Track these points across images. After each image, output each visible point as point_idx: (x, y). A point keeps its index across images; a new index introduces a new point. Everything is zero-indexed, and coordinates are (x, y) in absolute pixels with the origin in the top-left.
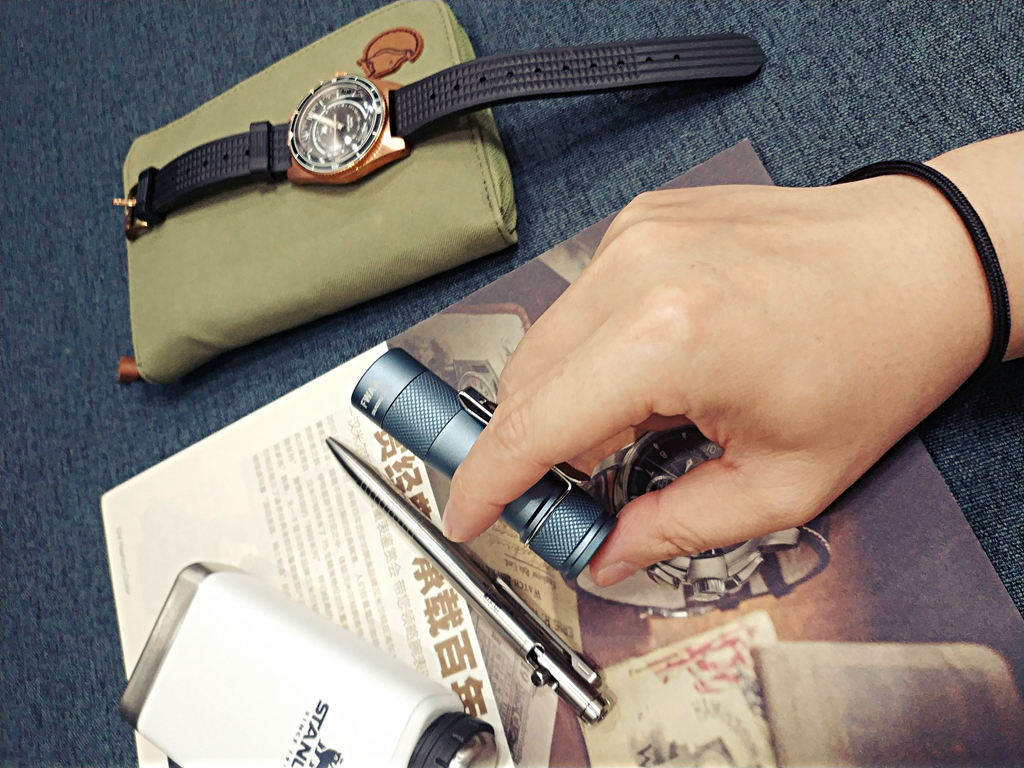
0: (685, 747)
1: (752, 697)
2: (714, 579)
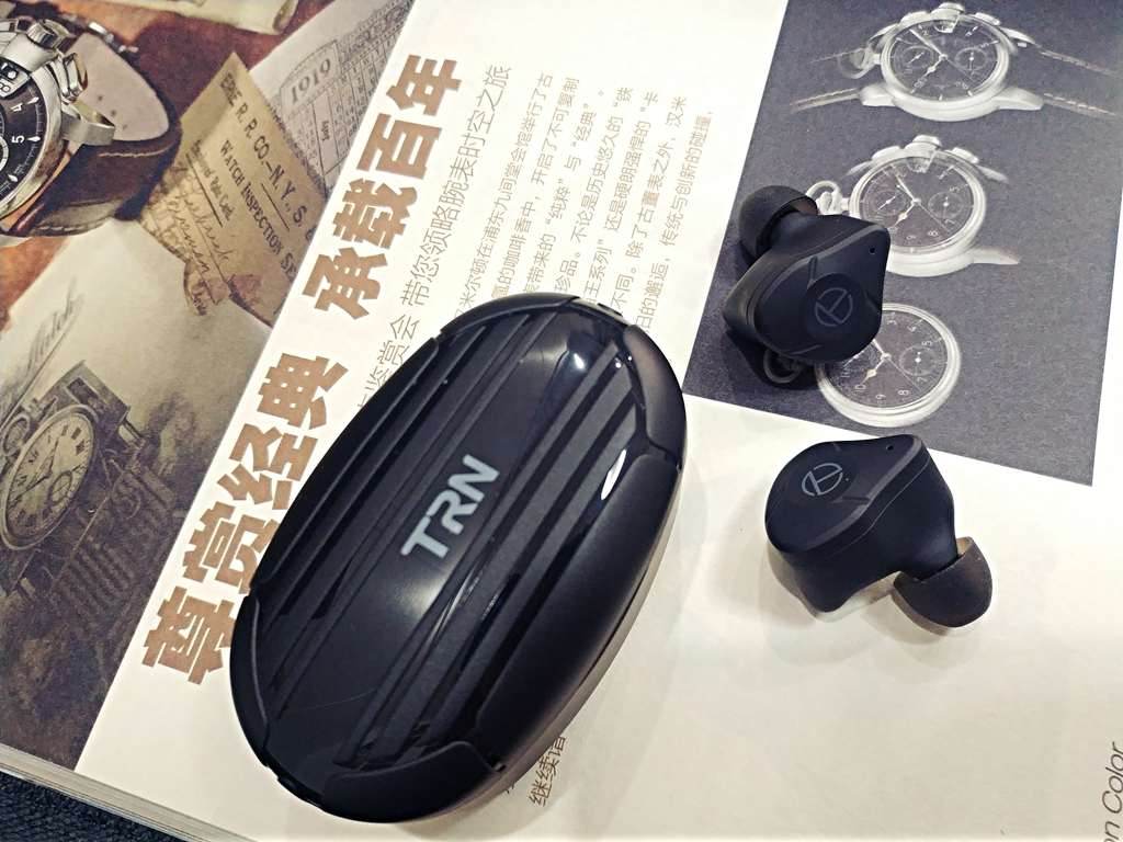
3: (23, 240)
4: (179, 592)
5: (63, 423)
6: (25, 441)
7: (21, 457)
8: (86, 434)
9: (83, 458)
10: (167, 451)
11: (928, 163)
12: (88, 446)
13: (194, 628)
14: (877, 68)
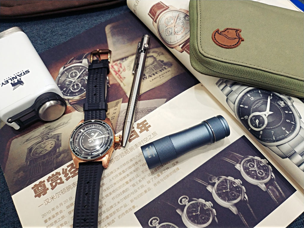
1: (124, 60)
3: (70, 106)
4: (44, 181)
5: (51, 141)
6: (45, 140)
7: (43, 142)
8: (53, 146)
9: (50, 149)
10: (60, 158)
11: (207, 208)
12: (52, 148)
13: (41, 189)
14: (215, 183)
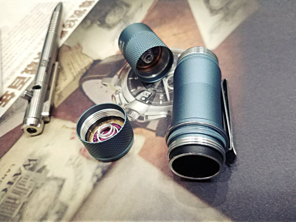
0: (48, 171)
2: (136, 112)
